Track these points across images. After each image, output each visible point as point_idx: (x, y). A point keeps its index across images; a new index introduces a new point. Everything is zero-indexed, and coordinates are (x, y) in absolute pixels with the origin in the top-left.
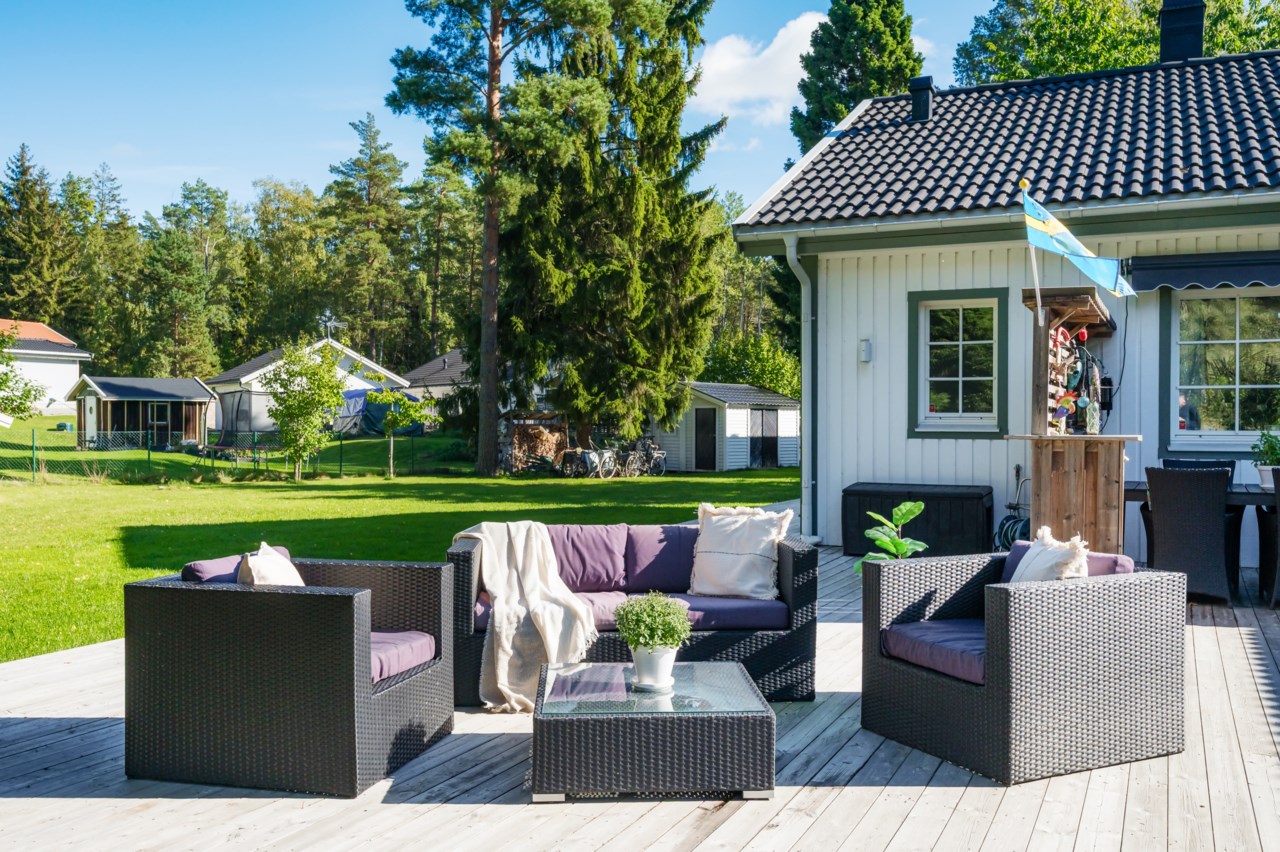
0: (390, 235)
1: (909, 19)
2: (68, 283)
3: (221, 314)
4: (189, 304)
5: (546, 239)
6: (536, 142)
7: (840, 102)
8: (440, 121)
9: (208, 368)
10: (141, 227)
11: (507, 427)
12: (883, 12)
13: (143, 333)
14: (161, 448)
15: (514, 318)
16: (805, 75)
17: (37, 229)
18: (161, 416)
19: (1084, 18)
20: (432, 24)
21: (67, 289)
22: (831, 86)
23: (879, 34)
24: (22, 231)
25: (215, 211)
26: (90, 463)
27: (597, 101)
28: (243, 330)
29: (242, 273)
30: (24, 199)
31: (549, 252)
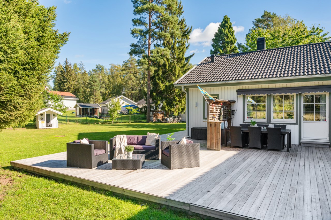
0: (135, 74)
1: (234, 31)
2: (75, 85)
3: (103, 90)
4: (96, 89)
5: (159, 78)
6: (156, 60)
7: (220, 48)
8: (139, 57)
9: (100, 101)
10: (89, 73)
11: (152, 113)
12: (229, 30)
13: (88, 94)
14: (90, 117)
15: (154, 93)
16: (213, 43)
17: (69, 74)
18: (91, 111)
19: (261, 34)
20: (137, 39)
21: (75, 86)
22: (218, 45)
23: (227, 34)
24: (67, 75)
25: (102, 70)
26: (76, 120)
27: (168, 52)
28: (107, 93)
29: (107, 82)
30: (67, 69)
31: (160, 80)
